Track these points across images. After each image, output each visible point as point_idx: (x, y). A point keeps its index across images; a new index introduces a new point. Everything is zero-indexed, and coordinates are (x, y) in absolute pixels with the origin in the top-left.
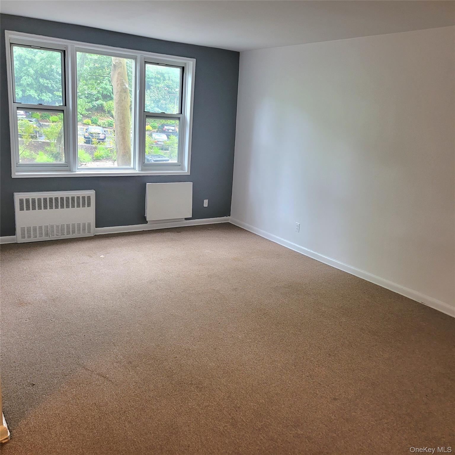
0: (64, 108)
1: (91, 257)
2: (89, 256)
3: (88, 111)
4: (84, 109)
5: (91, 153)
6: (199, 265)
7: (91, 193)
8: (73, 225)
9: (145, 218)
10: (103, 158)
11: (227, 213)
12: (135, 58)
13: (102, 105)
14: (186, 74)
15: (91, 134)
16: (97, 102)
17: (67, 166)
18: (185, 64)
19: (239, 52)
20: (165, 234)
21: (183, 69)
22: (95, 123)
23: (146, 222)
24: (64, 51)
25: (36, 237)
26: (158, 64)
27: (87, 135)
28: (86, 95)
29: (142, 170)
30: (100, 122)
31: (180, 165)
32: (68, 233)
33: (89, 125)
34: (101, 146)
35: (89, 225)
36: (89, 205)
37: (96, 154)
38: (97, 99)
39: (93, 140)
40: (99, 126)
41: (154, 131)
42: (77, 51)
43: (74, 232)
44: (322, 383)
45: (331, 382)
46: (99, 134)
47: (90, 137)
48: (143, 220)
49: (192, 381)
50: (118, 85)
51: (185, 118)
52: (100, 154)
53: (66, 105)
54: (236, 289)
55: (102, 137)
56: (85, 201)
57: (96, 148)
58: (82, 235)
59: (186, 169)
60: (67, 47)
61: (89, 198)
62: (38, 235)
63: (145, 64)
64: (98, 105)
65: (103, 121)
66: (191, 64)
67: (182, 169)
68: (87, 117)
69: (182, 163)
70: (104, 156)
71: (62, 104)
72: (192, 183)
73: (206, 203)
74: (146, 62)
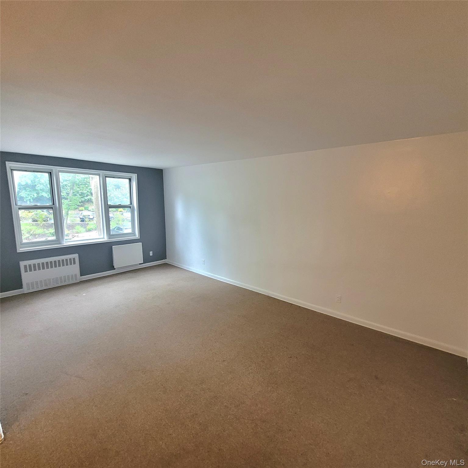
0: (53, 206)
1: (76, 296)
2: (75, 295)
3: (80, 203)
4: (78, 202)
5: (85, 227)
6: (147, 291)
7: (76, 256)
8: (65, 277)
9: (113, 267)
10: (93, 229)
11: (164, 257)
12: (99, 175)
13: (90, 199)
14: (132, 182)
15: (84, 216)
16: (87, 197)
17: (58, 241)
18: (131, 177)
19: (162, 170)
20: (127, 274)
21: (130, 179)
22: (86, 209)
23: (115, 269)
24: (51, 172)
25: (38, 288)
26: (114, 177)
27: (81, 217)
28: (80, 194)
29: (109, 239)
30: (90, 208)
31: (133, 233)
32: (61, 282)
33: (83, 211)
34: (91, 222)
35: (76, 275)
36: (74, 263)
37: (88, 227)
38: (87, 196)
39: (86, 219)
40: (89, 211)
41: (125, 212)
42: (59, 172)
43: (65, 281)
44: (217, 353)
45: (222, 351)
46: (89, 216)
47: (84, 218)
48: (113, 268)
49: (139, 368)
50: (95, 189)
51: (133, 207)
52: (90, 228)
53: (54, 204)
54: (169, 303)
55: (91, 217)
56: (71, 261)
57: (88, 224)
58: (71, 282)
59: (137, 236)
60: (52, 170)
61: (74, 259)
62: (39, 286)
63: (106, 178)
64: (88, 199)
65: (92, 208)
66: (134, 177)
67: (135, 235)
68: (81, 206)
69: (134, 232)
70: (93, 228)
71: (51, 204)
72: (141, 243)
73: (151, 254)
74: (106, 177)
